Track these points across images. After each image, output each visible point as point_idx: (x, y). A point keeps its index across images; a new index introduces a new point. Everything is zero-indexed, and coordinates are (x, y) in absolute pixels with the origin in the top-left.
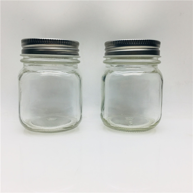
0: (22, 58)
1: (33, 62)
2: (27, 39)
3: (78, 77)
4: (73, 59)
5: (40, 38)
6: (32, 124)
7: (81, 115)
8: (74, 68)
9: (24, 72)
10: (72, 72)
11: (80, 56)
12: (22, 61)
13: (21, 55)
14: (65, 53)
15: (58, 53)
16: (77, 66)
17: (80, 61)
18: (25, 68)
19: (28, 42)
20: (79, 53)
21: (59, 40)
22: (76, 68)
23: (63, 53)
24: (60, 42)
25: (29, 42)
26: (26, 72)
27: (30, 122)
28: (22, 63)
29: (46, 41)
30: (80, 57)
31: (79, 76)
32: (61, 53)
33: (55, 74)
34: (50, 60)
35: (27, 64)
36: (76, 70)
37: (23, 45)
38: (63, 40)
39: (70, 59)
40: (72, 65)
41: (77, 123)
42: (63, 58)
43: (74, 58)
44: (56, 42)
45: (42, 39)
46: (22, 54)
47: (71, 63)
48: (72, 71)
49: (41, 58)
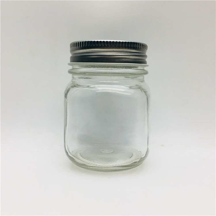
0: (71, 67)
1: (84, 73)
2: (81, 42)
3: (145, 94)
4: (138, 69)
5: (96, 41)
6: (80, 156)
7: (148, 148)
8: (139, 81)
9: (72, 87)
10: (136, 87)
11: (148, 64)
12: (70, 72)
13: (69, 64)
14: (127, 60)
15: (116, 61)
16: (144, 78)
17: (148, 71)
18: (73, 81)
19: (81, 46)
20: (147, 60)
21: (119, 42)
22: (142, 82)
23: (124, 60)
24: (121, 45)
25: (83, 45)
26: (75, 86)
27: (78, 154)
28: (71, 75)
29: (100, 44)
30: (148, 66)
31: (145, 92)
32: (121, 60)
33: (112, 90)
34: (106, 71)
35: (76, 76)
36: (141, 84)
37: (72, 51)
38: (124, 41)
39: (134, 69)
40: (136, 77)
41: (142, 160)
42: (123, 68)
43: (140, 68)
44: (114, 45)
45: (99, 41)
46: (71, 62)
47: (135, 74)
48: (136, 85)
49: (94, 67)
